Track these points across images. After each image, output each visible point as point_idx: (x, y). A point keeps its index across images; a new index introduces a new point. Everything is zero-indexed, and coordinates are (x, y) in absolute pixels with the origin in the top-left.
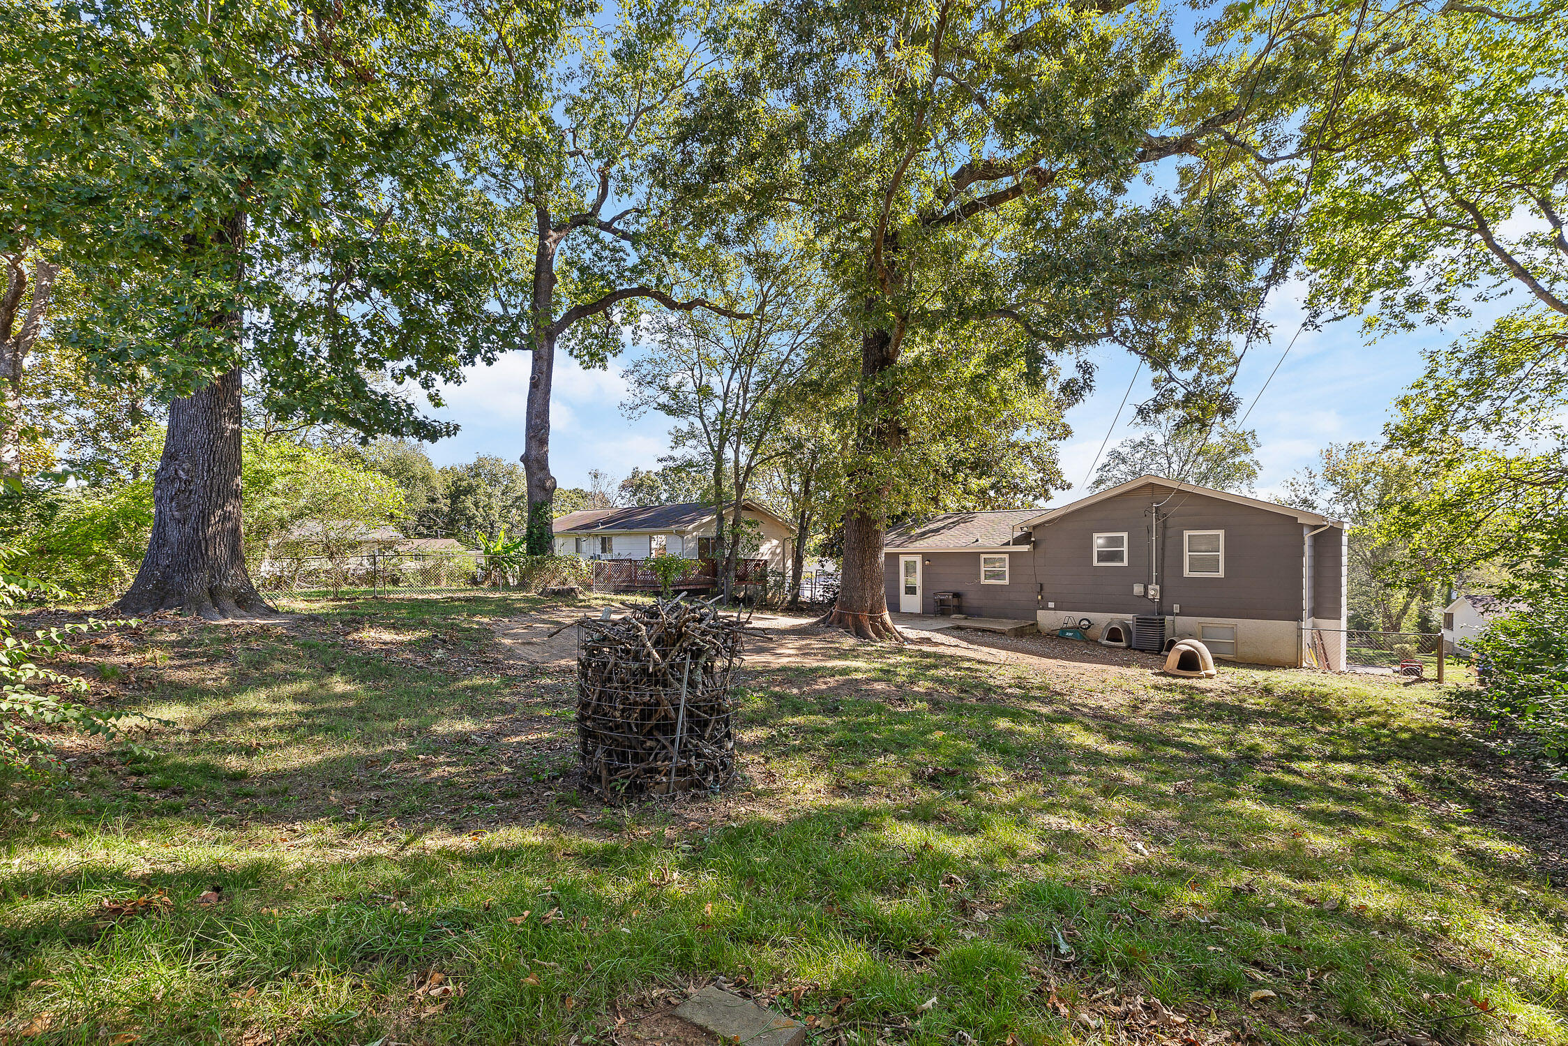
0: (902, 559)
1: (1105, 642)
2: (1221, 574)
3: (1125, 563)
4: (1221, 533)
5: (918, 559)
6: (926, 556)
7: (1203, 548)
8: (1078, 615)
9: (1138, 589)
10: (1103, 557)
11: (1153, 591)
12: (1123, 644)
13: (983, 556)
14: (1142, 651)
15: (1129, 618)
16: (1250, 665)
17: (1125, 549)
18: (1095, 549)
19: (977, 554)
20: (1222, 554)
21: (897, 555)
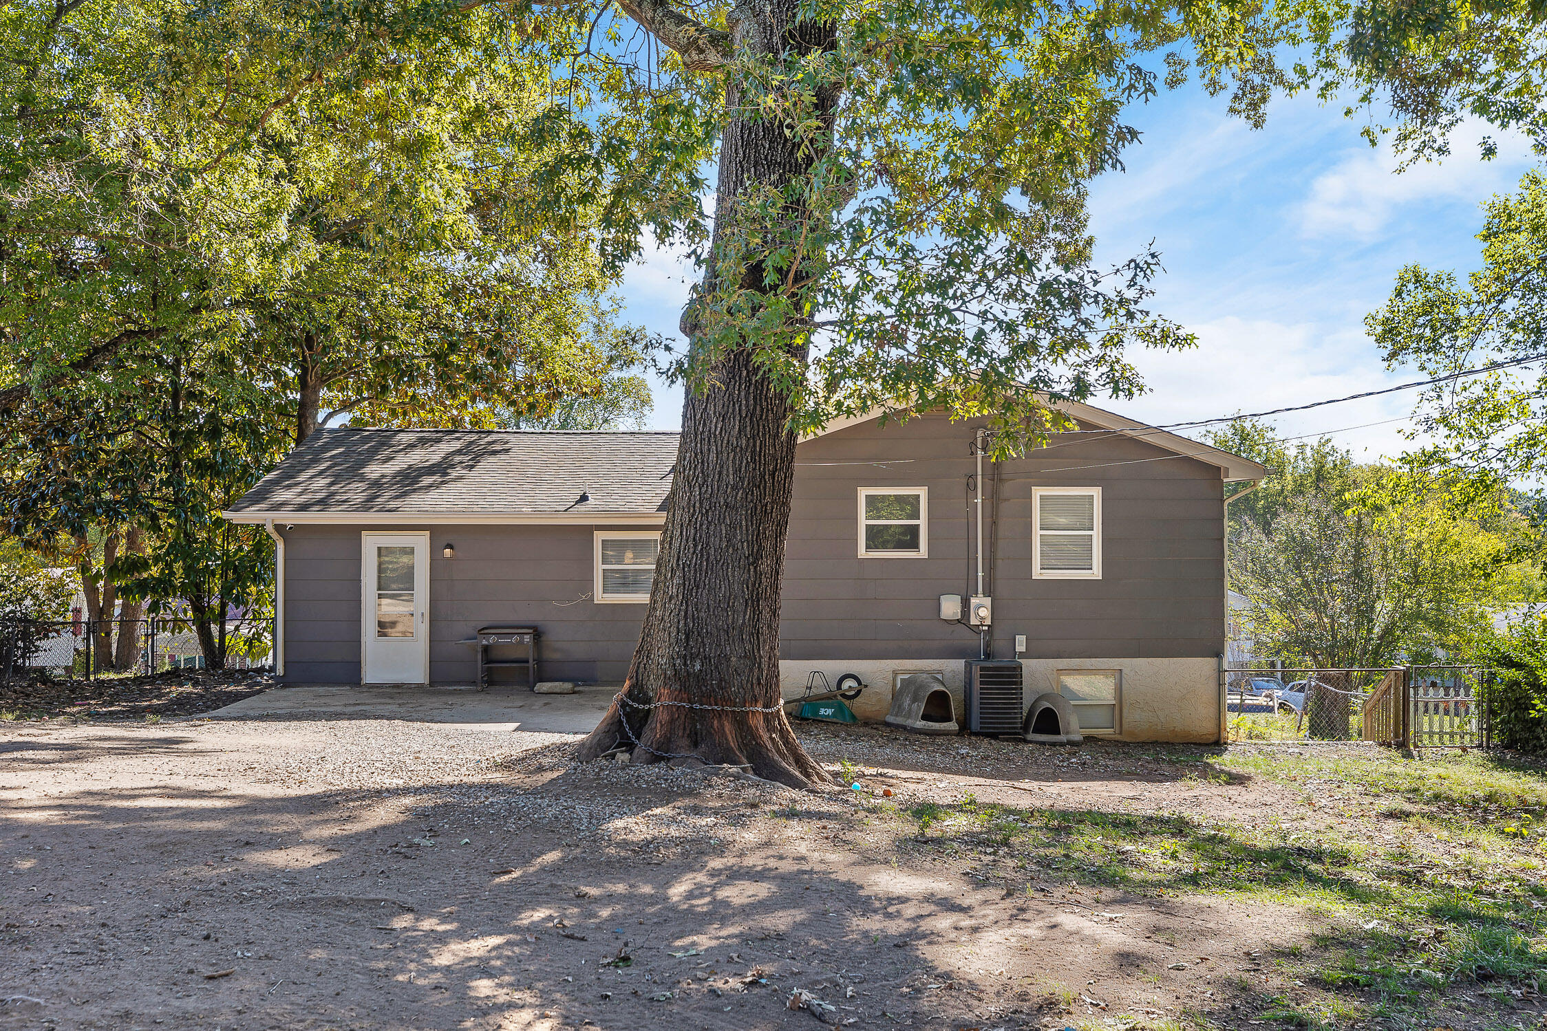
0: (370, 543)
1: (920, 724)
2: (1096, 573)
3: (923, 551)
4: (1096, 492)
5: (421, 542)
6: (442, 535)
7: (1063, 521)
8: (833, 668)
9: (950, 607)
10: (876, 537)
11: (982, 609)
12: (953, 726)
13: (599, 536)
14: (994, 736)
15: (955, 666)
16: (1143, 745)
17: (922, 522)
18: (863, 522)
19: (589, 530)
20: (1097, 534)
21: (355, 532)
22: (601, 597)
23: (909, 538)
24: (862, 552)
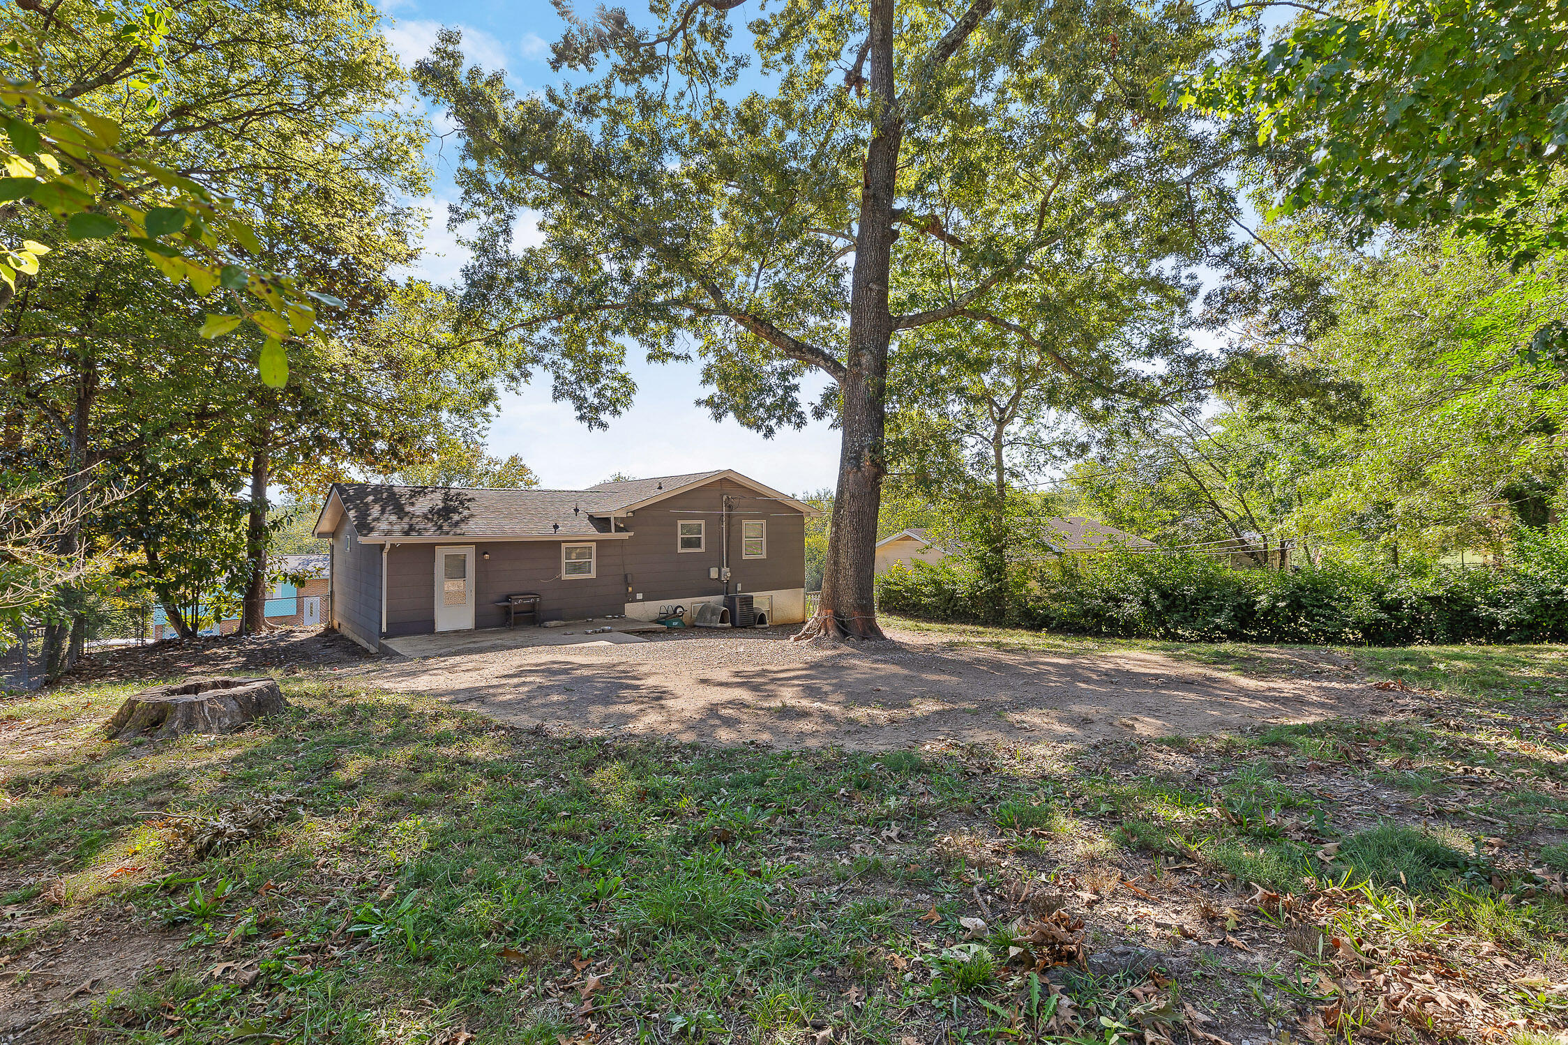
0: (440, 552)
2: (766, 556)
3: (703, 549)
4: (763, 522)
5: (470, 553)
6: (478, 546)
7: (753, 534)
8: (669, 604)
9: (714, 573)
10: (686, 543)
11: (726, 573)
13: (564, 546)
14: (745, 627)
16: (781, 626)
17: (703, 536)
18: (680, 536)
19: (560, 542)
20: (764, 539)
21: (431, 547)
22: (565, 577)
23: (697, 543)
24: (680, 550)
